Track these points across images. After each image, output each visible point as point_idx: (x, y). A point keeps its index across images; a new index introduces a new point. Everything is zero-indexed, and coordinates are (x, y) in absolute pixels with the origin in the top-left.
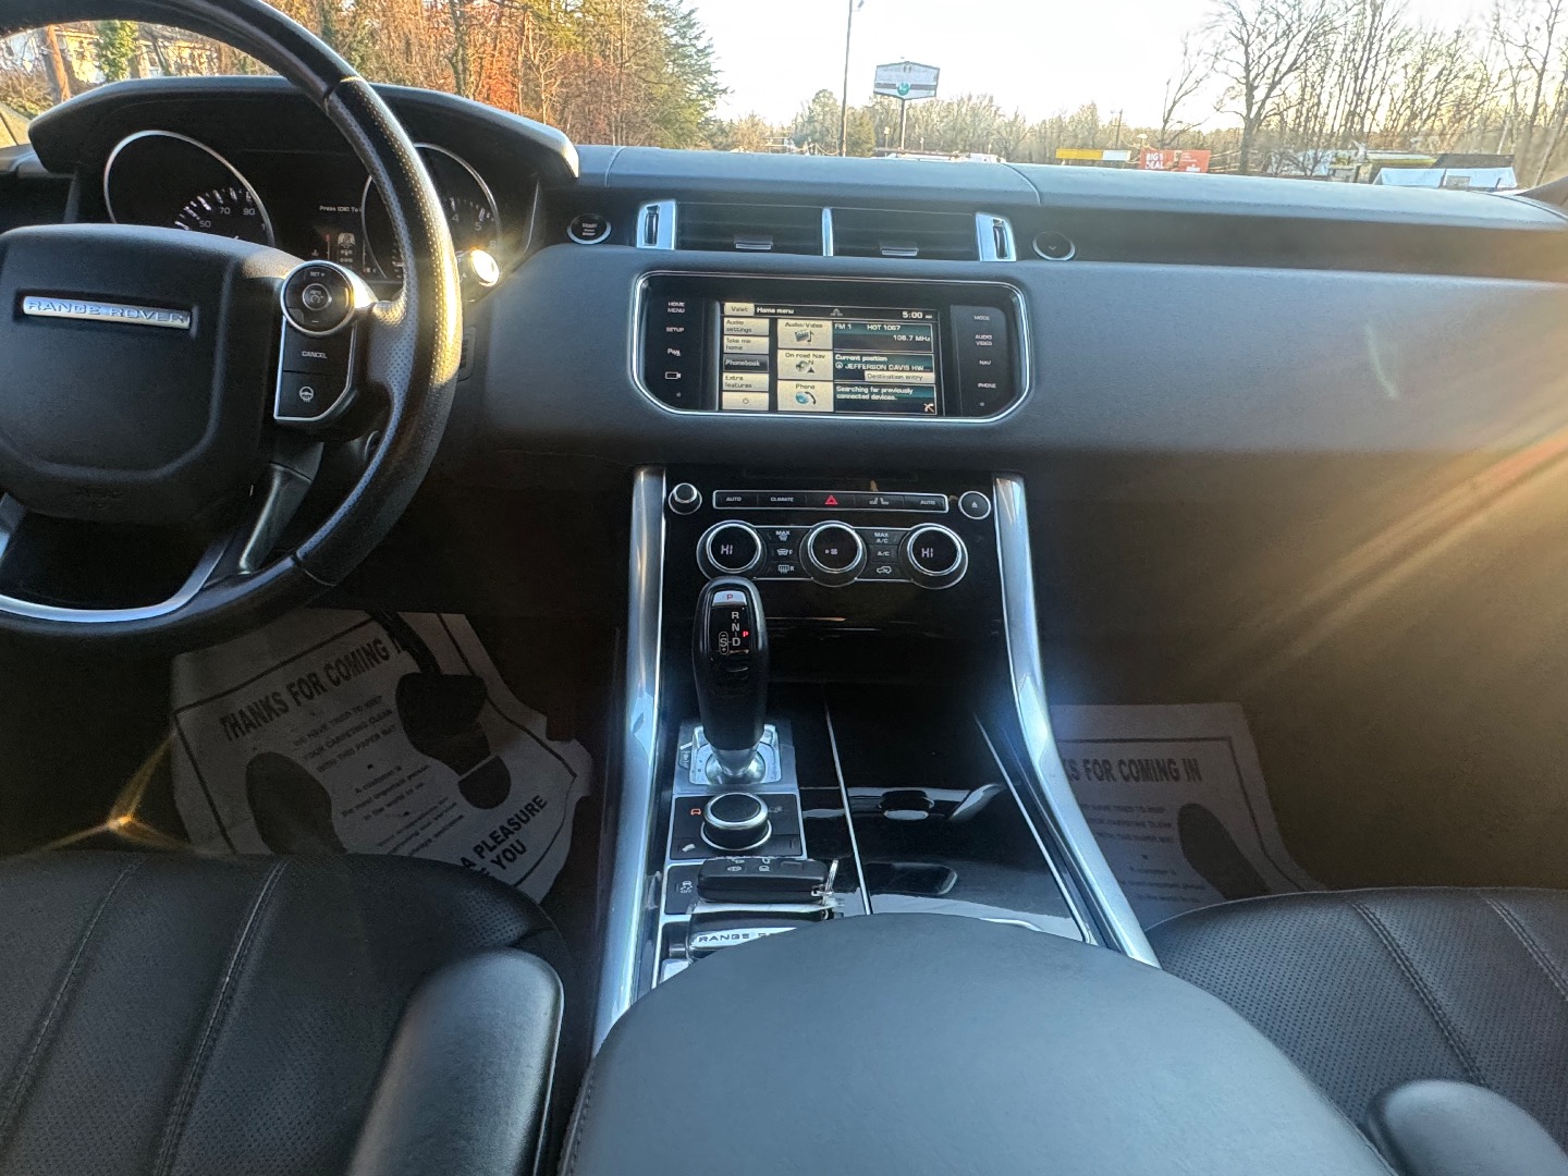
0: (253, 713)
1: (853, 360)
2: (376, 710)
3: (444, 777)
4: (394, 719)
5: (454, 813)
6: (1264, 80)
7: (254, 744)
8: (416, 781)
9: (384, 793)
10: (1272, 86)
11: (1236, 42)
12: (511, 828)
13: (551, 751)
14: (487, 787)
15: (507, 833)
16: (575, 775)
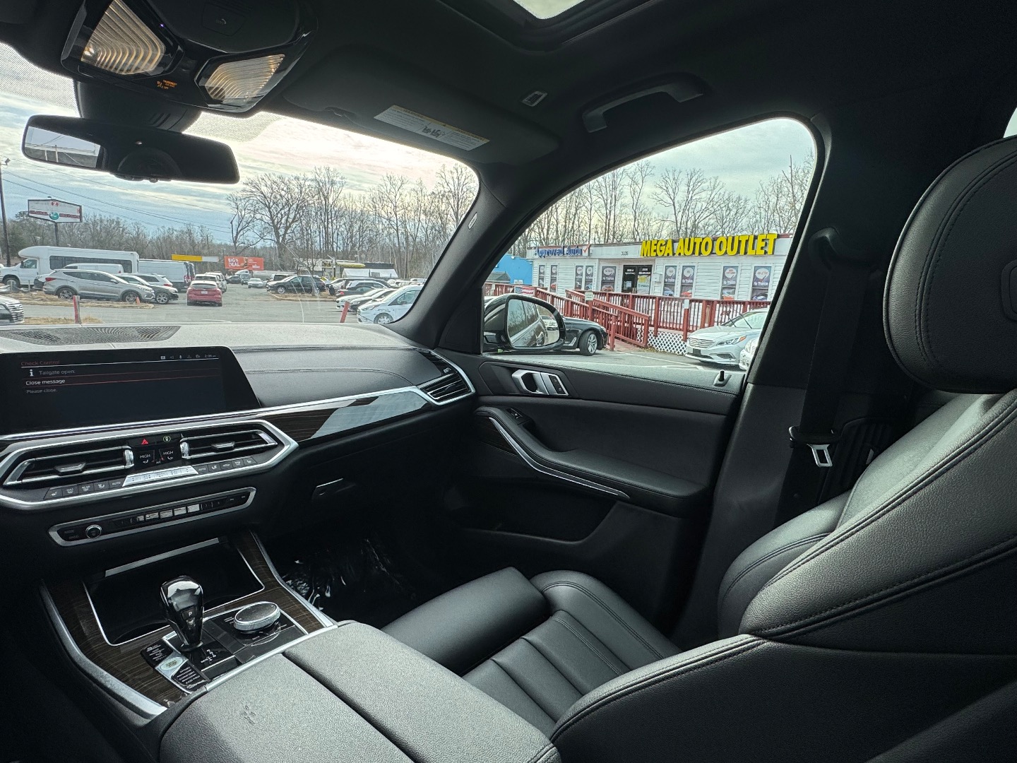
6: (282, 225)
10: (287, 228)
11: (261, 205)
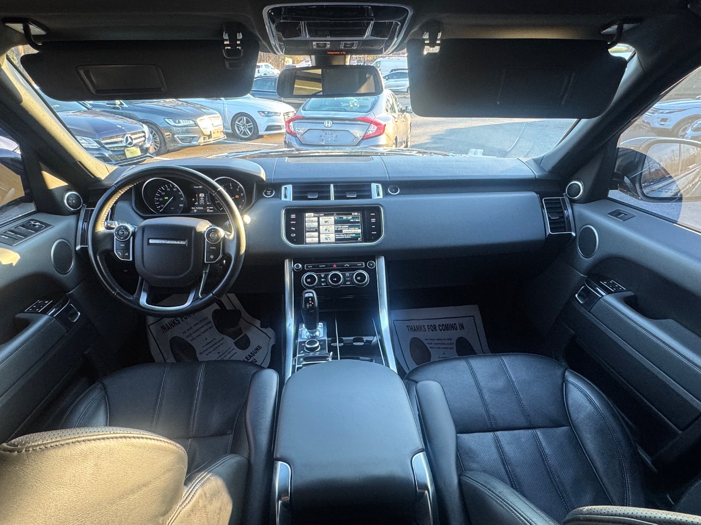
0: (169, 324)
1: (340, 227)
2: (206, 321)
3: (230, 342)
4: (213, 324)
5: (233, 352)
7: (170, 334)
8: (221, 342)
9: (211, 347)
12: (251, 355)
13: (262, 331)
14: (244, 344)
15: (251, 357)
16: (270, 338)
